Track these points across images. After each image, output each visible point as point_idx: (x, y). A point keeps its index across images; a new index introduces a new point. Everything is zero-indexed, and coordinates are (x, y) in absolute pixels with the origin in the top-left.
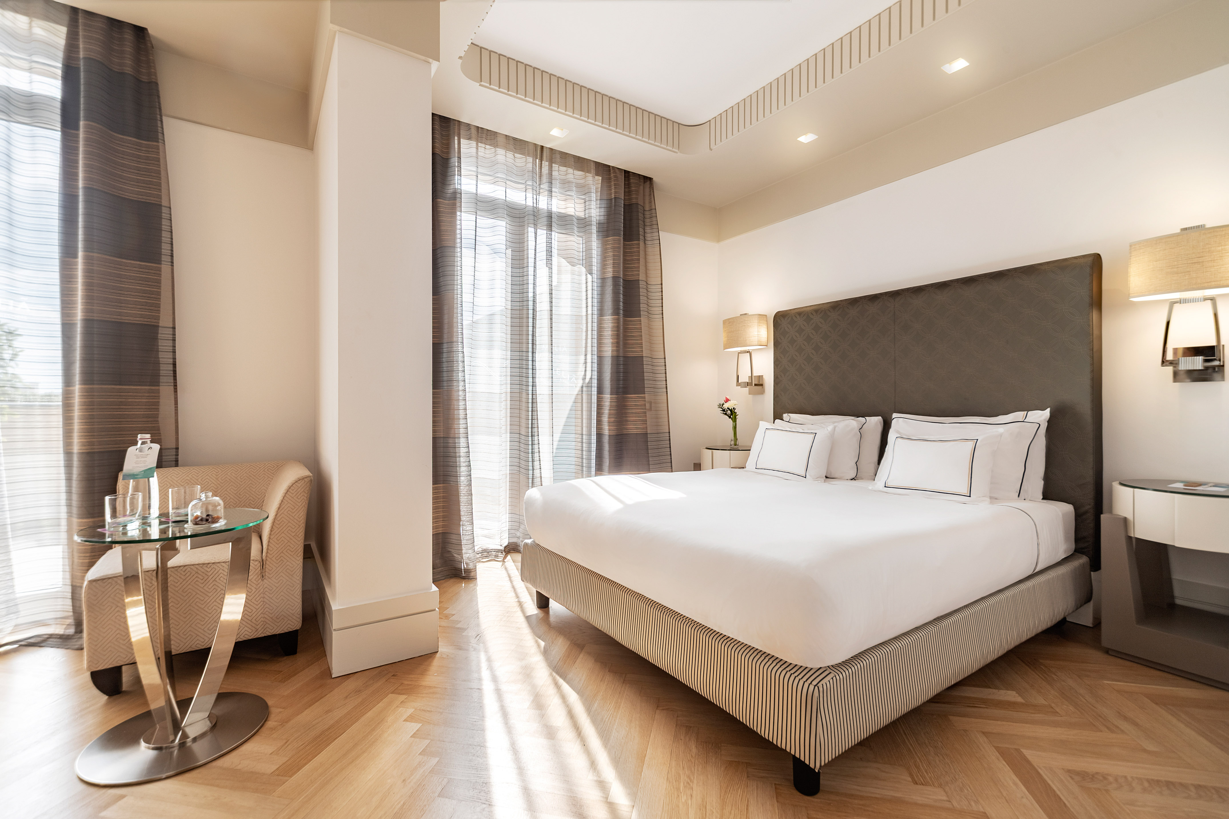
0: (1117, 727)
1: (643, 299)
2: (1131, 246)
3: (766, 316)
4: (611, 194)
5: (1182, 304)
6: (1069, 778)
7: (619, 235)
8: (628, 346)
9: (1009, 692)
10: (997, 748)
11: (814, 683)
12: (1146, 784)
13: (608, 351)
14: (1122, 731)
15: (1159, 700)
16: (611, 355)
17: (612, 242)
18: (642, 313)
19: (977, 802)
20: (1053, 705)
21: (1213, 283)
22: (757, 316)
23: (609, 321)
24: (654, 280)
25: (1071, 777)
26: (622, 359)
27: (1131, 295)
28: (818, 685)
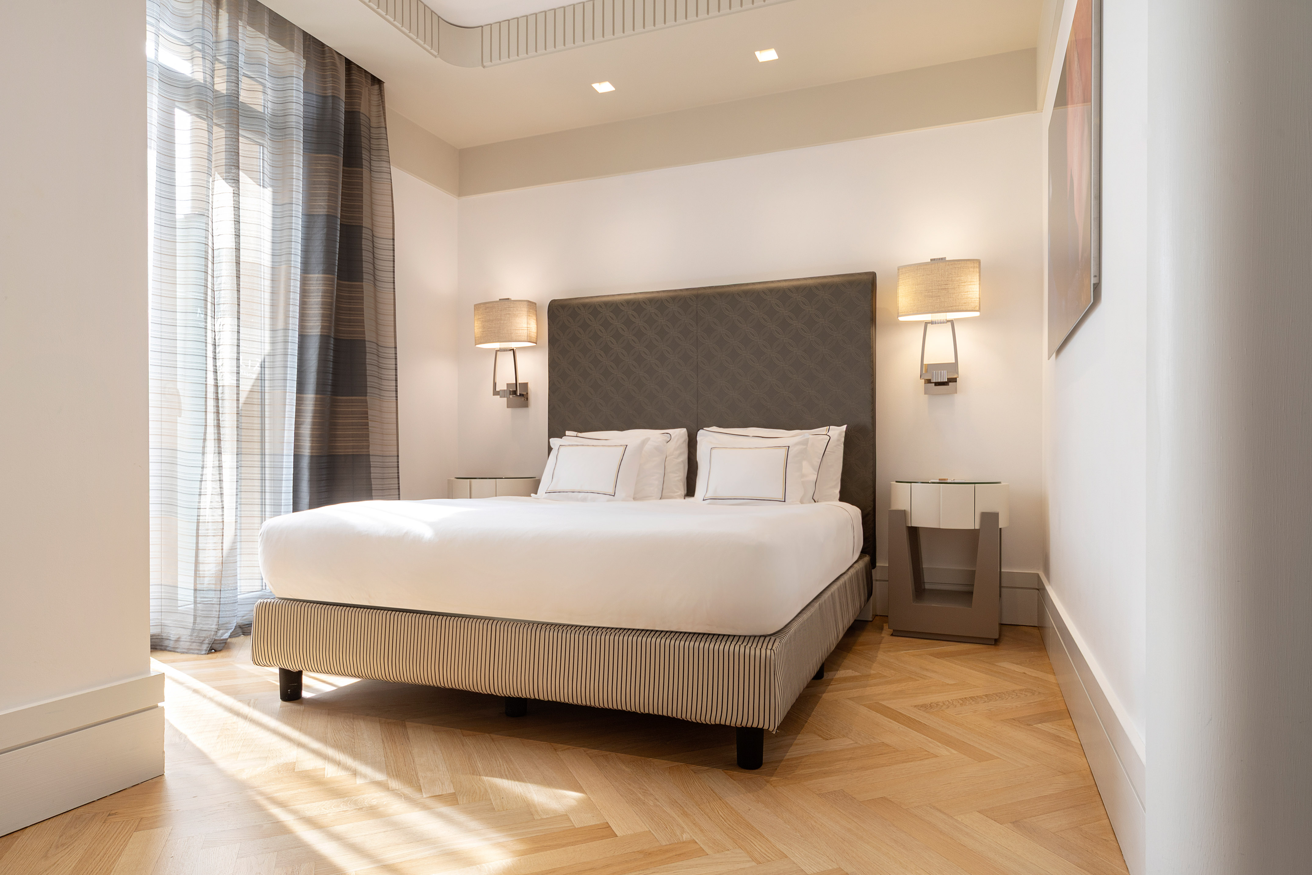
0: (926, 676)
1: (366, 256)
2: (898, 269)
3: (535, 304)
4: (325, 89)
5: (933, 325)
6: (918, 710)
7: (337, 153)
8: (341, 323)
9: (847, 671)
10: (865, 705)
11: (769, 647)
12: (961, 702)
13: (315, 329)
14: (931, 678)
15: (939, 655)
16: (319, 333)
17: (329, 162)
18: (365, 276)
19: (874, 738)
20: (880, 672)
21: (954, 308)
22: (526, 303)
23: (317, 279)
24: (382, 232)
25: (919, 709)
26: (332, 341)
27: (899, 314)
28: (773, 649)
